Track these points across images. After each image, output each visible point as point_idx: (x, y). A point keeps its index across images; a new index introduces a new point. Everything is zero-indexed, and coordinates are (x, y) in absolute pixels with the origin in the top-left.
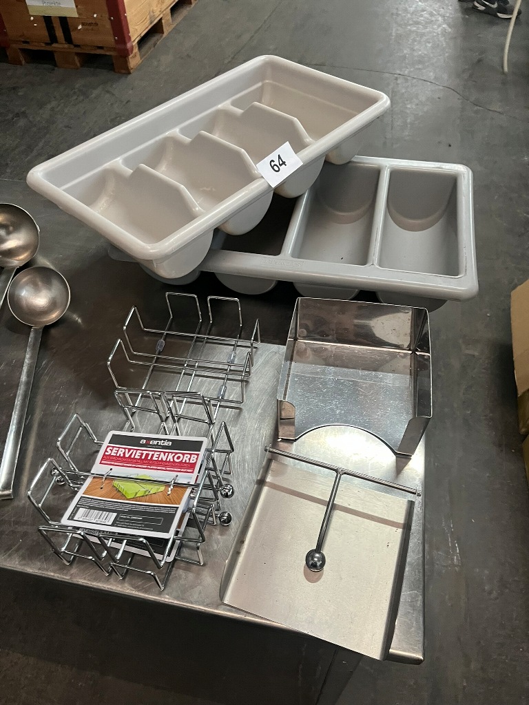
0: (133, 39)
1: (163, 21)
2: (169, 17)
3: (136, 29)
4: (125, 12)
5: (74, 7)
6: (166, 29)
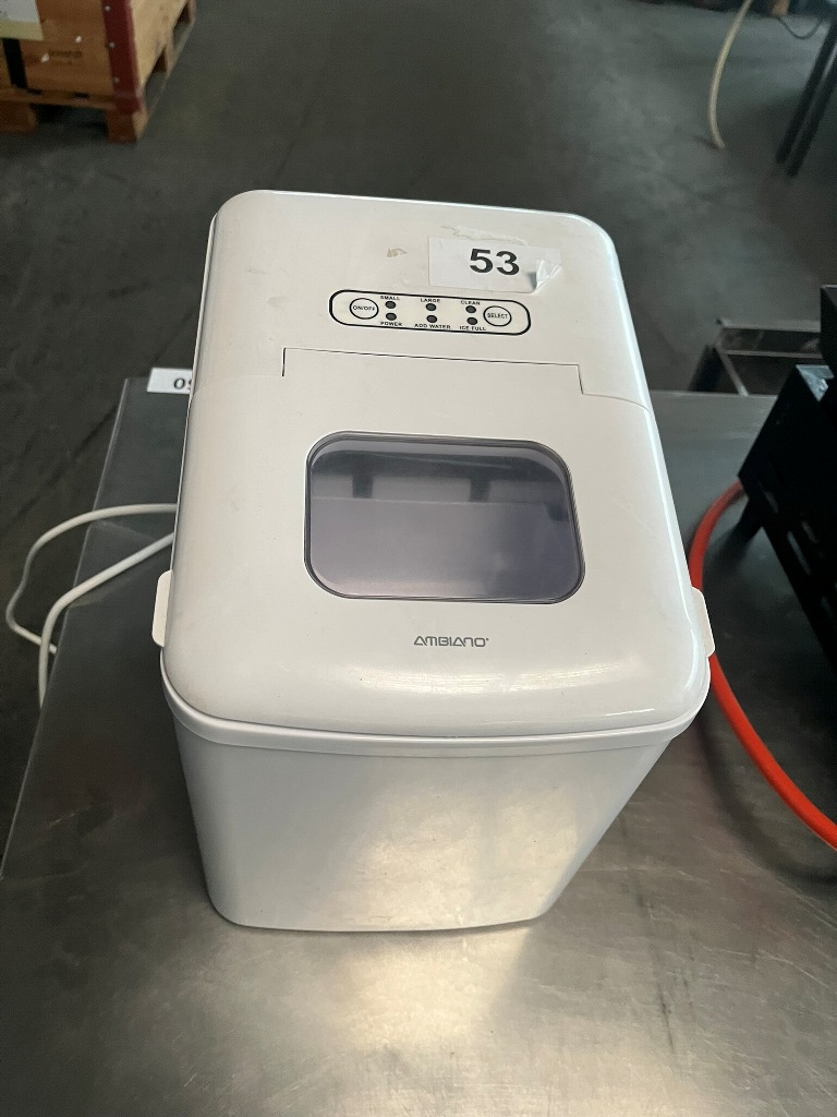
0: (141, 82)
1: (166, 51)
2: (171, 45)
4: (133, 35)
5: (36, 19)
6: (170, 64)
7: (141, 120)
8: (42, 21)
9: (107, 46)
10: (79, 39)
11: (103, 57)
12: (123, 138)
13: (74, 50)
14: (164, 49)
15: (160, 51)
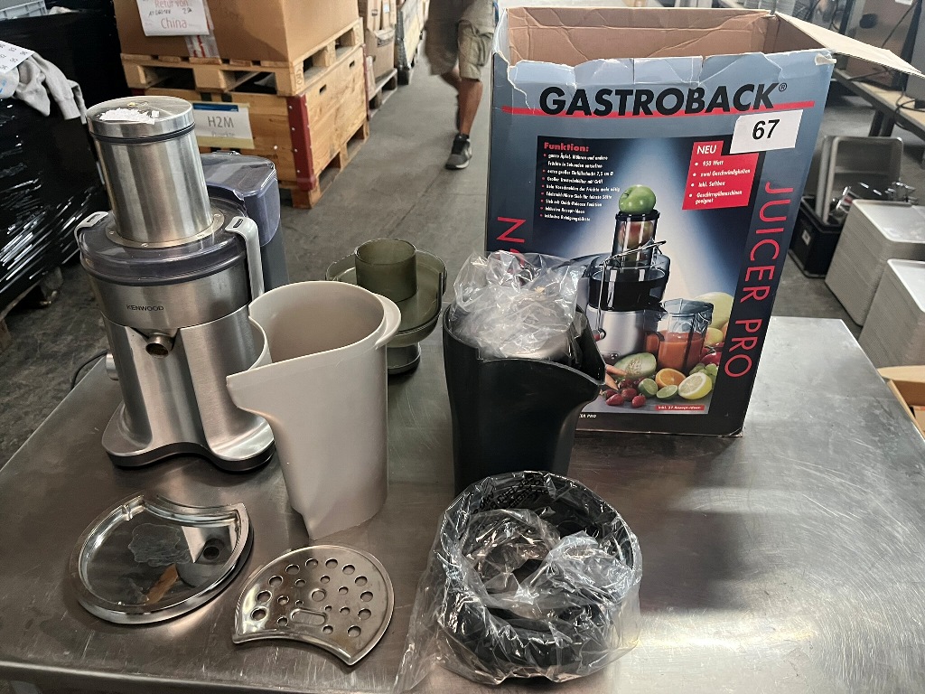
0: (315, 172)
1: (341, 155)
2: (346, 152)
3: (319, 163)
4: (310, 145)
5: (251, 138)
6: (343, 164)
7: (315, 196)
8: (254, 138)
9: (293, 151)
10: (276, 147)
11: (290, 158)
12: (302, 206)
13: (272, 154)
14: (338, 155)
15: (334, 155)
